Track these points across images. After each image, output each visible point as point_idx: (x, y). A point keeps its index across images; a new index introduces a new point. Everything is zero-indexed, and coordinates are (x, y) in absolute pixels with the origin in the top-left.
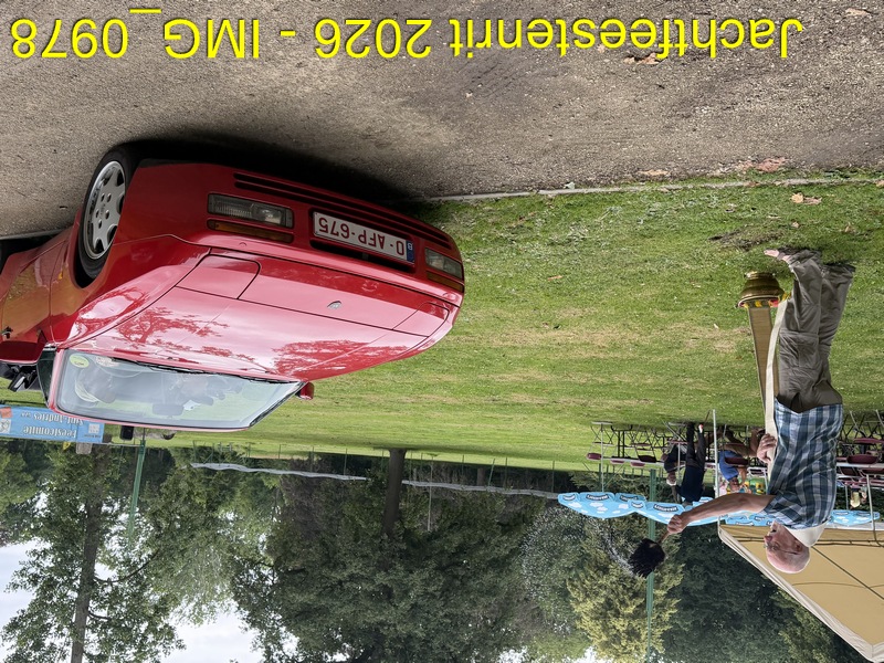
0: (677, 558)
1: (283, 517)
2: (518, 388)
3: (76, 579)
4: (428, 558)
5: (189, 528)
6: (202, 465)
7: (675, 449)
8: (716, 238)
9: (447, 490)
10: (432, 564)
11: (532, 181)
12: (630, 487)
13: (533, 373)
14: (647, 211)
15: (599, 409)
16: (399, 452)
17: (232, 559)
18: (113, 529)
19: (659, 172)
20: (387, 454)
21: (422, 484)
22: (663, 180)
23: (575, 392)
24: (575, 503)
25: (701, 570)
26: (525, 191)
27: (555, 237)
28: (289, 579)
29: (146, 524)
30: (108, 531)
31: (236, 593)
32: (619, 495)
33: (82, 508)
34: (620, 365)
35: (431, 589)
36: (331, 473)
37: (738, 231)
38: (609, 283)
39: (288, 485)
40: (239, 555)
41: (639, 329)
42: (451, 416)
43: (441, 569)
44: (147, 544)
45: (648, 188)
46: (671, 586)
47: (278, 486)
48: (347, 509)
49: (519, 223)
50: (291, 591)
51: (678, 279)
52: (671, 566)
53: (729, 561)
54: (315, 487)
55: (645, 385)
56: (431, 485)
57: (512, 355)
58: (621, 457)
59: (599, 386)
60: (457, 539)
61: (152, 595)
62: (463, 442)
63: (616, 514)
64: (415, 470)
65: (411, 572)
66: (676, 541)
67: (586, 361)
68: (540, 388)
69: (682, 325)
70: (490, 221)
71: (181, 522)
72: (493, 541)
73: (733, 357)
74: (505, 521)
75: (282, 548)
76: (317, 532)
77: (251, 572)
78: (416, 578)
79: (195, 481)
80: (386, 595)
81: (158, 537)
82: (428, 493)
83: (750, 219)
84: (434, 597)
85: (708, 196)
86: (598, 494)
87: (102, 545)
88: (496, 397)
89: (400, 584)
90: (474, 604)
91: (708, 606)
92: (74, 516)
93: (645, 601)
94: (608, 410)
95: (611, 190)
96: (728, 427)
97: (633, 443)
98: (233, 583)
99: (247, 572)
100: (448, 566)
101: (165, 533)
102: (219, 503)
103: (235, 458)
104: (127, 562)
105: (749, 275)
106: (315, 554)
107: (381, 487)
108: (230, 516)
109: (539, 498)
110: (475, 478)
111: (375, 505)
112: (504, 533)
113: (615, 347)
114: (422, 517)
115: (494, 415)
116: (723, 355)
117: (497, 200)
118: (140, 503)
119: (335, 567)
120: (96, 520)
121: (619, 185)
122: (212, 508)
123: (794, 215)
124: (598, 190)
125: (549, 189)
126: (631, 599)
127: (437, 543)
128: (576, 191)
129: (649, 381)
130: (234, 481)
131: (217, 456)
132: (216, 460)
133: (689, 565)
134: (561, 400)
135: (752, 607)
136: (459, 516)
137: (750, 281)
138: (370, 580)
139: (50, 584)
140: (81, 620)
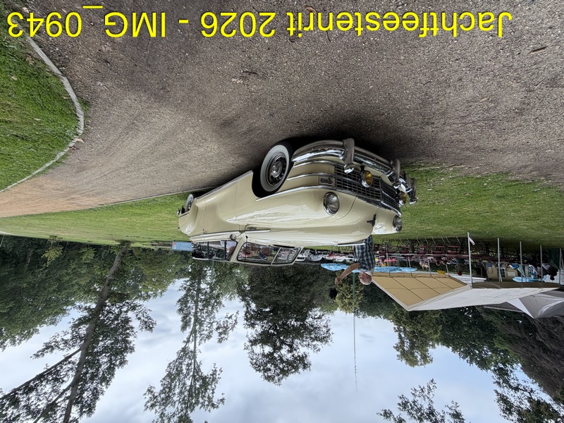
139: (189, 290)
140: (197, 299)
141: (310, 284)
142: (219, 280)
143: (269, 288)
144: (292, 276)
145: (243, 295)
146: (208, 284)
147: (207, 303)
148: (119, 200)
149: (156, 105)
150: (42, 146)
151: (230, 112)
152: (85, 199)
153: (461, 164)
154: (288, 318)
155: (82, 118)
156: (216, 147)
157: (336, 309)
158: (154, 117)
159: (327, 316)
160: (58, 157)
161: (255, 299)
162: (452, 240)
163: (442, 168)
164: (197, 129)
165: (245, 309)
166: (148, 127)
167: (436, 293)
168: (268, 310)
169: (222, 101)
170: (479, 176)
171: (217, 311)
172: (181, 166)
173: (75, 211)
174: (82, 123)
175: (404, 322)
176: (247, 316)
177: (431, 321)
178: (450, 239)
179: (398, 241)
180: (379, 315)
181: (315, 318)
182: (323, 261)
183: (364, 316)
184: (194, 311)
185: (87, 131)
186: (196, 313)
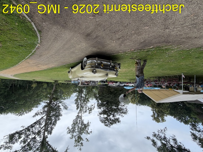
1: (99, 90)
3: (80, 96)
5: (90, 91)
28: (99, 96)
30: (83, 92)
39: (99, 87)
43: (114, 95)
60: (116, 92)
61: (87, 97)
75: (99, 93)
89: (110, 96)
106: (102, 93)
107: (108, 87)
108: (94, 90)
122: (92, 89)
139: (78, 96)
140: (81, 99)
142: (88, 93)
143: (105, 96)
144: (113, 91)
145: (96, 98)
146: (84, 94)
147: (84, 101)
148: (53, 66)
149: (63, 30)
150: (27, 48)
151: (89, 30)
152: (43, 66)
153: (180, 45)
154: (112, 106)
155: (39, 37)
156: (85, 44)
157: (129, 103)
158: (63, 35)
159: (126, 105)
160: (33, 52)
161: (100, 99)
162: (175, 77)
163: (172, 47)
164: (78, 38)
165: (97, 103)
166: (61, 39)
167: (168, 96)
168: (105, 103)
169: (86, 26)
170: (188, 50)
171: (88, 103)
172: (73, 52)
173: (40, 71)
174: (39, 39)
175: (155, 107)
176: (98, 105)
177: (165, 107)
178: (174, 76)
179: (153, 77)
180: (145, 105)
181: (122, 106)
182: (125, 86)
183: (140, 105)
184: (80, 103)
185: (41, 42)
186: (81, 104)
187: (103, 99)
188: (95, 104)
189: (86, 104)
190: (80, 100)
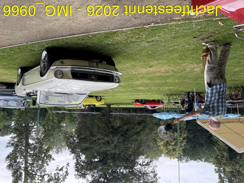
0: (185, 129)
1: (79, 124)
2: (140, 85)
3: (24, 144)
4: (118, 133)
5: (53, 128)
6: (56, 112)
7: (184, 100)
8: (195, 37)
9: (122, 115)
10: (120, 134)
11: (142, 23)
12: (172, 111)
13: (144, 81)
14: (175, 30)
15: (163, 90)
16: (109, 105)
17: (66, 136)
18: (33, 130)
19: (178, 18)
20: (106, 106)
21: (116, 114)
22: (179, 20)
23: (156, 86)
24: (157, 116)
25: (192, 132)
26: (140, 26)
27: (149, 40)
28: (81, 140)
29: (42, 128)
30: (31, 131)
31: (68, 145)
32: (169, 113)
33: (24, 125)
34: (168, 77)
35: (120, 141)
36: (91, 112)
37: (201, 35)
38: (165, 53)
39: (79, 116)
40: (67, 135)
41: (174, 66)
42: (122, 94)
43: (122, 135)
44: (42, 133)
45: (175, 23)
46: (184, 137)
47: (77, 116)
48: (96, 121)
49: (139, 36)
50: (82, 143)
51: (184, 50)
52: (184, 131)
53: (200, 129)
54: (87, 116)
55: (175, 82)
56: (118, 114)
57: (138, 76)
58: (169, 103)
59: (163, 83)
60: (126, 128)
61: (45, 147)
62: (126, 102)
63: (169, 118)
64: (113, 110)
65: (114, 137)
66: (185, 125)
67: (159, 76)
68: (146, 85)
69: (185, 64)
70: (130, 36)
71: (51, 127)
72: (136, 127)
73: (200, 73)
74: (139, 122)
75: (79, 132)
76: (88, 128)
77: (71, 139)
78: (115, 138)
79: (54, 116)
80: (108, 143)
81: (45, 131)
82: (117, 116)
83: (204, 31)
84: (121, 143)
85: (192, 25)
86: (163, 113)
87: (30, 134)
88: (135, 88)
89: (111, 140)
90: (131, 144)
91: (194, 141)
92: (22, 127)
93: (177, 141)
94: (165, 90)
95: (164, 24)
96: (199, 93)
97: (172, 99)
98: (67, 143)
99: (70, 139)
100: (124, 135)
101: (47, 130)
102: (61, 121)
103: (64, 109)
104: (37, 139)
105: (204, 48)
106: (88, 133)
107: (105, 115)
108: (64, 125)
109: (147, 115)
110: (130, 111)
111: (103, 120)
112: (138, 125)
113: (167, 72)
114: (116, 122)
115: (134, 93)
116: (197, 72)
117: (132, 30)
118: (39, 123)
119: (93, 136)
120: (28, 128)
121: (167, 23)
122: (59, 123)
123: (217, 29)
124: (161, 24)
125: (147, 25)
126: (173, 141)
127: (120, 129)
128: (154, 25)
129: (177, 81)
130: (65, 116)
131: (59, 109)
132: (59, 110)
133: (189, 131)
134: (152, 88)
135: (206, 141)
136: (126, 122)
137: (204, 50)
138: (103, 139)
139: (17, 146)
140: (26, 154)
141: (138, 133)
143: (98, 139)
146: (33, 139)
147: (37, 157)
154: (118, 166)
165: (75, 161)
171: (48, 164)
176: (77, 167)
181: (143, 165)
184: (24, 166)
186: (26, 167)
187: (91, 148)
188: (68, 164)
189: (42, 166)
190: (21, 155)
